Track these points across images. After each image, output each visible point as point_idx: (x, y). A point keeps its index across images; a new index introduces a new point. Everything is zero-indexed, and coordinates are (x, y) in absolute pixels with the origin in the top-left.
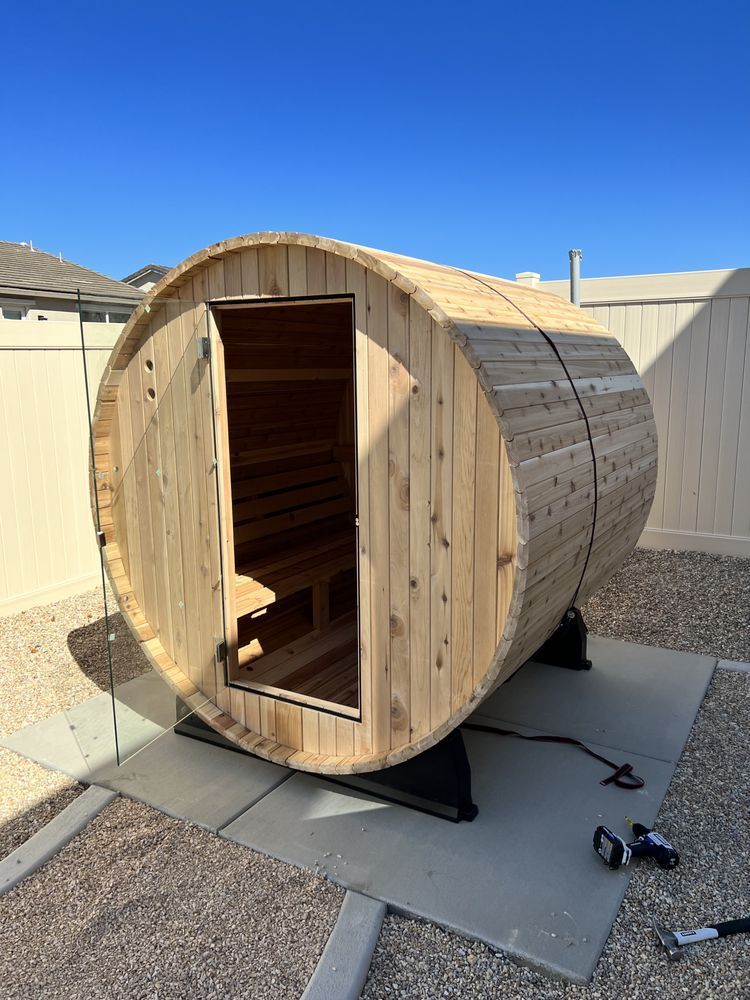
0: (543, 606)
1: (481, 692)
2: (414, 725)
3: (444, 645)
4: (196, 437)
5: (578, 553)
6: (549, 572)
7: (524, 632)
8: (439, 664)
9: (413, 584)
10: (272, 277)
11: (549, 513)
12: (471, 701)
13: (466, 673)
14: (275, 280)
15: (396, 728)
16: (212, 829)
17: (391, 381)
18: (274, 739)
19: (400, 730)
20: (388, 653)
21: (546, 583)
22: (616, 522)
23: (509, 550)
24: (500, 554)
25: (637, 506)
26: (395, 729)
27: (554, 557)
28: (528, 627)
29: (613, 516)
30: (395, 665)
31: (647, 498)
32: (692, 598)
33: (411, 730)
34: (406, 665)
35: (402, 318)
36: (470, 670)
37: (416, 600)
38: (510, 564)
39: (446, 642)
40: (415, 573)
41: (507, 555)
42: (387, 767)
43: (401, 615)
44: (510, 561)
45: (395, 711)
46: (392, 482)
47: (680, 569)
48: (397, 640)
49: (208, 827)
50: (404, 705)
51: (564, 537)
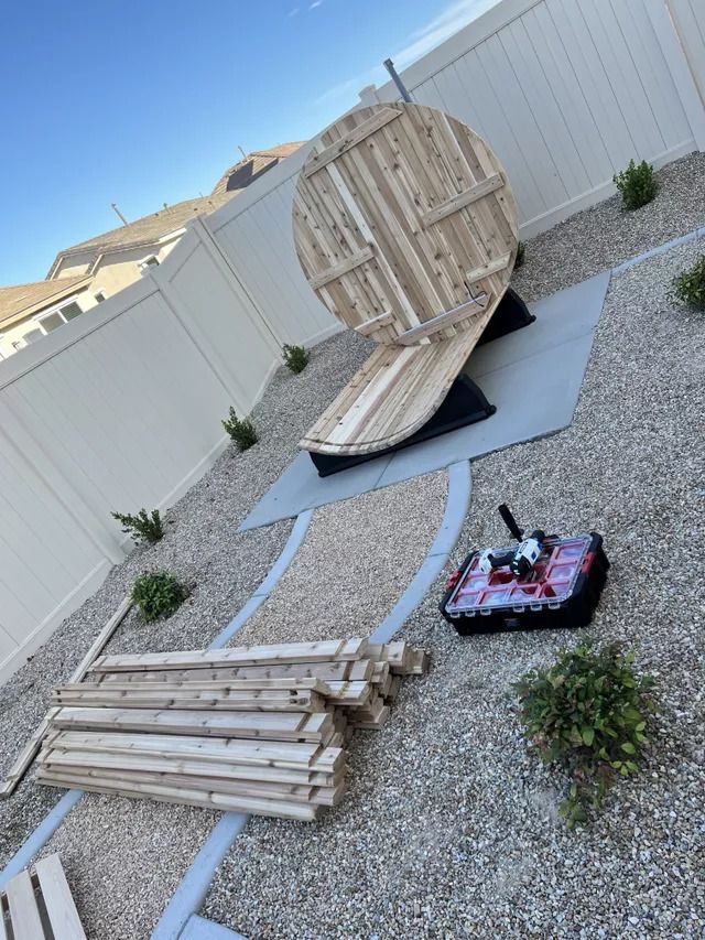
32: (584, 244)
47: (570, 230)
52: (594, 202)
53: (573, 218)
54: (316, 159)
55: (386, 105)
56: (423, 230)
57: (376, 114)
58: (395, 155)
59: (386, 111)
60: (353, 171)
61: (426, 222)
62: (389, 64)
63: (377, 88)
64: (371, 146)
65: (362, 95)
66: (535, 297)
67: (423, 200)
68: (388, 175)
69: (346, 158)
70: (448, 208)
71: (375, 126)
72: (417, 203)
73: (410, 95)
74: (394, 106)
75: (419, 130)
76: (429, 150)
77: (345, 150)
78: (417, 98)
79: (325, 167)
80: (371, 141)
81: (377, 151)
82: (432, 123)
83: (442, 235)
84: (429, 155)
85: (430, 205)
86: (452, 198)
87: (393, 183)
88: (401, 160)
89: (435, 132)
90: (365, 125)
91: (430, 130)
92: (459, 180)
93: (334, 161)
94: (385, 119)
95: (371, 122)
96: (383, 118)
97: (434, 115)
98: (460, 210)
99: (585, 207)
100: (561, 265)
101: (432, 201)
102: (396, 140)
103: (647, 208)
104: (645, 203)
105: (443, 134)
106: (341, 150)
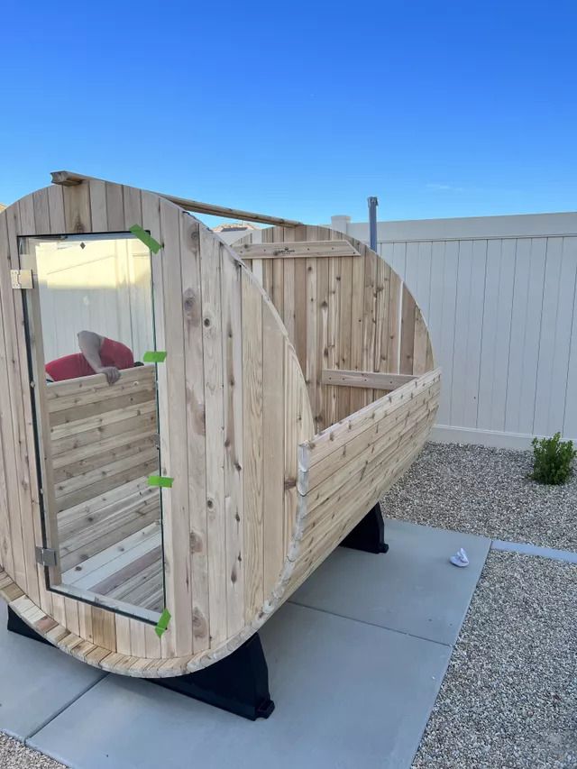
0: (329, 522)
1: (269, 609)
2: (212, 634)
3: (238, 562)
4: (14, 362)
5: (364, 468)
6: (331, 493)
7: (309, 549)
8: (234, 579)
9: (210, 504)
10: (76, 214)
11: (332, 439)
12: (260, 616)
13: (257, 588)
14: (79, 217)
15: (198, 635)
16: (20, 738)
17: (185, 315)
18: (91, 640)
19: (201, 637)
20: (189, 567)
21: (331, 503)
22: (402, 434)
23: (293, 475)
24: (286, 478)
25: (422, 417)
26: (196, 636)
27: (339, 478)
28: (313, 545)
29: (398, 430)
30: (195, 579)
31: (431, 408)
32: (473, 485)
33: (211, 638)
34: (205, 578)
35: (193, 256)
36: (261, 586)
37: (212, 519)
38: (295, 488)
39: (240, 559)
40: (211, 496)
41: (292, 479)
42: (188, 673)
43: (198, 533)
44: (295, 485)
45: (195, 620)
46: (189, 408)
47: (464, 460)
48: (196, 555)
49: (17, 736)
50: (204, 615)
51: (347, 458)
52: (499, 446)
53: (472, 448)
54: (246, 246)
55: (347, 237)
56: (318, 383)
57: (332, 240)
58: (329, 292)
59: (345, 244)
60: (278, 281)
61: (324, 378)
62: (373, 203)
63: (352, 222)
64: (310, 269)
65: (335, 219)
66: (398, 512)
67: (334, 354)
68: (312, 308)
69: (279, 263)
70: (355, 379)
71: (325, 251)
72: (326, 353)
73: (378, 245)
74: (356, 244)
75: (368, 283)
76: (367, 308)
77: (281, 255)
78: (384, 252)
79: (252, 260)
80: (313, 264)
81: (313, 278)
82: (384, 284)
83: (334, 401)
84: (364, 315)
85: (338, 365)
86: (365, 372)
87: (312, 318)
88: (333, 300)
89: (383, 295)
90: (314, 245)
91: (379, 289)
92: (383, 358)
93: (263, 259)
94: (339, 251)
95: (321, 245)
96: (336, 248)
97: (393, 278)
98: (367, 389)
99: (488, 444)
100: (440, 493)
101: (342, 361)
102: (339, 279)
103: (554, 489)
104: (553, 483)
105: (391, 302)
106: (276, 254)
